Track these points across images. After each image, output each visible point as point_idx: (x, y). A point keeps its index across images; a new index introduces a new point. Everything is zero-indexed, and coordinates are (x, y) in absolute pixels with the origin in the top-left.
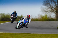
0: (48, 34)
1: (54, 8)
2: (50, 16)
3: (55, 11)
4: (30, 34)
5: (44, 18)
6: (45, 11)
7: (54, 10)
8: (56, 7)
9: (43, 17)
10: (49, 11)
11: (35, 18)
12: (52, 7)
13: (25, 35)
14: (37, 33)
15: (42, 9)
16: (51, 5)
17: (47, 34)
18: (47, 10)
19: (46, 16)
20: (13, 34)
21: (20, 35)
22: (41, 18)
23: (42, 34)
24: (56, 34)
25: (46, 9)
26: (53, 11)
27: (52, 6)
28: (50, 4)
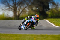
1: (12, 6)
3: (13, 9)
8: (14, 5)
10: (7, 9)
18: (5, 8)
19: (4, 14)
24: (15, 34)
26: (11, 9)
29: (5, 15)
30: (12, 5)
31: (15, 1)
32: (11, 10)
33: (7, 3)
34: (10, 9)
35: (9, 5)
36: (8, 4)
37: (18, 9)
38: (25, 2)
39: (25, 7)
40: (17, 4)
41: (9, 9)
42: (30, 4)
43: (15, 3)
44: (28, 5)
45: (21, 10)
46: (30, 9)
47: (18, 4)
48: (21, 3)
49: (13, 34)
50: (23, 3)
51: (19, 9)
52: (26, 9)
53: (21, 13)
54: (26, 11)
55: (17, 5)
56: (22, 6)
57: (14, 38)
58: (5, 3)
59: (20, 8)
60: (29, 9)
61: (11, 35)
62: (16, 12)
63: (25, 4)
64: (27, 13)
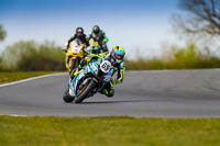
0: (201, 117)
2: (207, 49)
4: (131, 118)
5: (185, 55)
6: (189, 31)
9: (179, 55)
12: (215, 15)
13: (112, 125)
14: (158, 117)
15: (176, 24)
16: (210, 6)
17: (196, 118)
20: (67, 121)
21: (92, 126)
22: (173, 57)
23: (175, 117)
25: (191, 22)
27: (211, 12)
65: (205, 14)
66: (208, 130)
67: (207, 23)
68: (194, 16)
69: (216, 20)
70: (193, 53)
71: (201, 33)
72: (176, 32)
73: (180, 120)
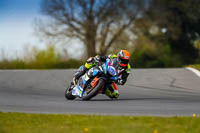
0: (61, 113)
1: (79, 23)
2: (65, 51)
3: (83, 31)
5: (46, 56)
6: (49, 34)
7: (77, 30)
8: (85, 18)
10: (61, 33)
11: (15, 58)
12: (73, 20)
15: (38, 28)
16: (69, 10)
18: (56, 30)
19: (52, 49)
24: (89, 116)
25: (51, 26)
26: (75, 33)
27: (70, 16)
28: (64, 9)
29: (56, 53)
30: (80, 19)
31: (88, 6)
32: (78, 37)
33: (61, 12)
34: (73, 31)
35: (69, 20)
36: (66, 15)
37: (99, 31)
38: (124, 8)
39: (125, 27)
40: (98, 15)
41: (69, 33)
42: (139, 16)
43: (91, 11)
44: (132, 19)
45: (109, 37)
46: (141, 34)
47: (101, 16)
48: (109, 13)
49: (84, 116)
50: (117, 14)
51: (101, 33)
52: (127, 31)
53: (109, 45)
54: (128, 39)
55: (96, 21)
56: (112, 21)
57: (86, 129)
58: (56, 13)
59: (108, 30)
60: (135, 33)
61: (77, 119)
62: (94, 44)
63: (125, 16)
64: (130, 44)
65: (64, 18)
66: (69, 125)
67: (66, 27)
68: (54, 20)
69: (75, 24)
70: (52, 55)
71: (60, 36)
72: (37, 35)
73: (41, 116)
